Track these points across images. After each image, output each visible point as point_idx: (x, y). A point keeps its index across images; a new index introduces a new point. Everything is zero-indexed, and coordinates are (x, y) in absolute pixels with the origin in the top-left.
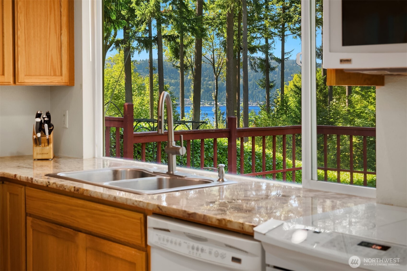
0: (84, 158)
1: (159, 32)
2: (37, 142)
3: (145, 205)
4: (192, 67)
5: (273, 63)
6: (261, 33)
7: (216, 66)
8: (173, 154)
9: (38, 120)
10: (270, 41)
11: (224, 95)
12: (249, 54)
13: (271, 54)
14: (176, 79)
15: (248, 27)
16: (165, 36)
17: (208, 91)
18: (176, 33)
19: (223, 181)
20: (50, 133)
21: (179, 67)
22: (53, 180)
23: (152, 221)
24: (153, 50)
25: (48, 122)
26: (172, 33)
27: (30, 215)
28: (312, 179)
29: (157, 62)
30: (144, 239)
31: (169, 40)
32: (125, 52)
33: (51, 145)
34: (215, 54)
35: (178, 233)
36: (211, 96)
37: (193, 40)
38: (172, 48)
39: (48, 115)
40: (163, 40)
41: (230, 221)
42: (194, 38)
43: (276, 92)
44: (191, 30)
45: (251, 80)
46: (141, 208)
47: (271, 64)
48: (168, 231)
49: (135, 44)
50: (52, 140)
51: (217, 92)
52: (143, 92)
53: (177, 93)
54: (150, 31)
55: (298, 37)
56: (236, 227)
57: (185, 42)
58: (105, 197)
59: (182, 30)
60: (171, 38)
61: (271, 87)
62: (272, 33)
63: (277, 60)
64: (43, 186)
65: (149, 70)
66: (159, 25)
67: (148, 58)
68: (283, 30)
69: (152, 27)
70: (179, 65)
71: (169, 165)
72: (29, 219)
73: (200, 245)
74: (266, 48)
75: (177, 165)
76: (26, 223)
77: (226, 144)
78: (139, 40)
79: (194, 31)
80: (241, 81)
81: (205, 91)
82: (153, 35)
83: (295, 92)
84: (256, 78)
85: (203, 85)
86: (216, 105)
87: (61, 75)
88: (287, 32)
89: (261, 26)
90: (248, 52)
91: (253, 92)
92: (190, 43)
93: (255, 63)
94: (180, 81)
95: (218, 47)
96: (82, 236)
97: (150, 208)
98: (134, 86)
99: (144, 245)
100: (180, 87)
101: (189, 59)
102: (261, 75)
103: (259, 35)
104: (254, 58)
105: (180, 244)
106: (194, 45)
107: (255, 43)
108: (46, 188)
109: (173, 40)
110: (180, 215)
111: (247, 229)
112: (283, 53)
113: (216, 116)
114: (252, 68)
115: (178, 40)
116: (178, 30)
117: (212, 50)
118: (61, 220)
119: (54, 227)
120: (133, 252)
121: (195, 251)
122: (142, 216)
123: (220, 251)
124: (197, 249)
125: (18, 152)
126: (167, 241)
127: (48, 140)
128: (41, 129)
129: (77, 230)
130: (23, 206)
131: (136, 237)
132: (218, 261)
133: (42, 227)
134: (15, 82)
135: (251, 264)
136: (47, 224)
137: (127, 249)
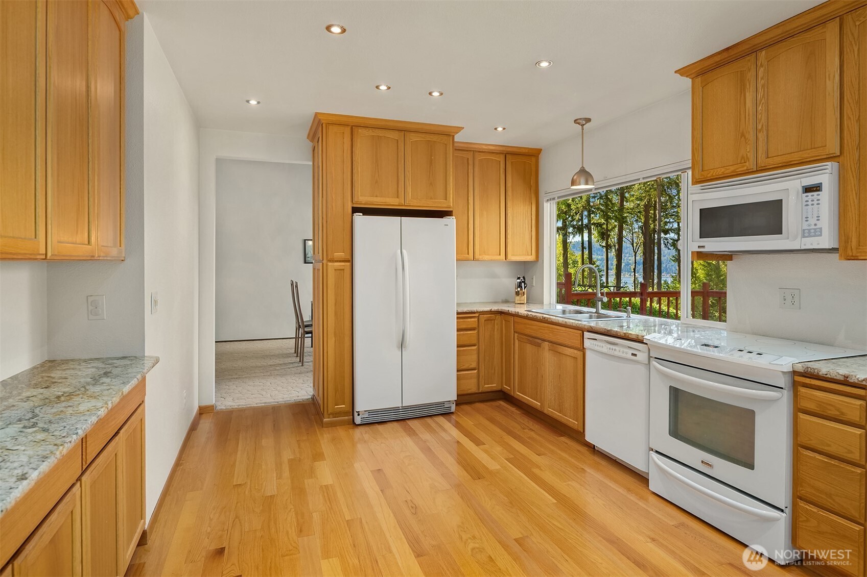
0: (544, 303)
1: (589, 221)
2: (517, 293)
3: (583, 326)
4: (615, 246)
6: (673, 219)
7: (635, 245)
8: (599, 301)
9: (519, 281)
11: (640, 268)
12: (662, 235)
14: (602, 255)
15: (662, 214)
16: (594, 224)
17: (628, 264)
18: (603, 221)
19: (630, 317)
20: (525, 289)
21: (605, 247)
22: (530, 313)
23: (587, 334)
24: (584, 234)
25: (524, 282)
26: (599, 221)
27: (517, 332)
28: (687, 317)
29: (587, 243)
30: (582, 345)
31: (597, 226)
32: (563, 236)
33: (525, 295)
34: (635, 235)
35: (601, 341)
36: (630, 269)
37: (616, 226)
38: (599, 232)
39: (524, 278)
40: (592, 227)
41: (631, 334)
42: (616, 223)
44: (614, 218)
45: (664, 256)
46: (581, 328)
48: (596, 340)
49: (571, 230)
50: (525, 293)
51: (635, 266)
52: (576, 265)
53: (603, 266)
54: (582, 220)
56: (634, 337)
57: (610, 227)
58: (560, 322)
59: (607, 218)
60: (598, 225)
64: (524, 316)
65: (581, 249)
66: (589, 215)
67: (580, 240)
69: (584, 217)
70: (604, 244)
71: (596, 308)
72: (516, 335)
73: (614, 347)
74: (678, 230)
75: (602, 308)
76: (514, 337)
77: (639, 303)
78: (574, 227)
79: (616, 219)
80: (656, 257)
81: (626, 265)
82: (584, 223)
84: (669, 255)
85: (624, 260)
86: (635, 275)
87: (531, 255)
90: (662, 234)
91: (666, 266)
92: (614, 228)
93: (668, 242)
94: (605, 257)
95: (637, 230)
96: (547, 344)
97: (586, 327)
98: (570, 261)
99: (582, 348)
100: (605, 261)
101: (613, 240)
103: (671, 220)
104: (666, 239)
105: (602, 347)
106: (616, 229)
107: (668, 227)
108: (527, 317)
109: (600, 226)
110: (603, 331)
111: (640, 338)
113: (635, 284)
114: (666, 247)
115: (605, 226)
116: (604, 218)
117: (631, 233)
118: (534, 335)
119: (530, 339)
120: (576, 352)
121: (611, 350)
122: (581, 332)
123: (626, 350)
124: (612, 349)
125: (506, 300)
126: (595, 345)
127: (524, 292)
128: (520, 286)
129: (544, 340)
130: (513, 327)
131: (577, 343)
132: (624, 355)
133: (523, 338)
134: (506, 259)
135: (642, 357)
136: (527, 337)
137: (572, 350)
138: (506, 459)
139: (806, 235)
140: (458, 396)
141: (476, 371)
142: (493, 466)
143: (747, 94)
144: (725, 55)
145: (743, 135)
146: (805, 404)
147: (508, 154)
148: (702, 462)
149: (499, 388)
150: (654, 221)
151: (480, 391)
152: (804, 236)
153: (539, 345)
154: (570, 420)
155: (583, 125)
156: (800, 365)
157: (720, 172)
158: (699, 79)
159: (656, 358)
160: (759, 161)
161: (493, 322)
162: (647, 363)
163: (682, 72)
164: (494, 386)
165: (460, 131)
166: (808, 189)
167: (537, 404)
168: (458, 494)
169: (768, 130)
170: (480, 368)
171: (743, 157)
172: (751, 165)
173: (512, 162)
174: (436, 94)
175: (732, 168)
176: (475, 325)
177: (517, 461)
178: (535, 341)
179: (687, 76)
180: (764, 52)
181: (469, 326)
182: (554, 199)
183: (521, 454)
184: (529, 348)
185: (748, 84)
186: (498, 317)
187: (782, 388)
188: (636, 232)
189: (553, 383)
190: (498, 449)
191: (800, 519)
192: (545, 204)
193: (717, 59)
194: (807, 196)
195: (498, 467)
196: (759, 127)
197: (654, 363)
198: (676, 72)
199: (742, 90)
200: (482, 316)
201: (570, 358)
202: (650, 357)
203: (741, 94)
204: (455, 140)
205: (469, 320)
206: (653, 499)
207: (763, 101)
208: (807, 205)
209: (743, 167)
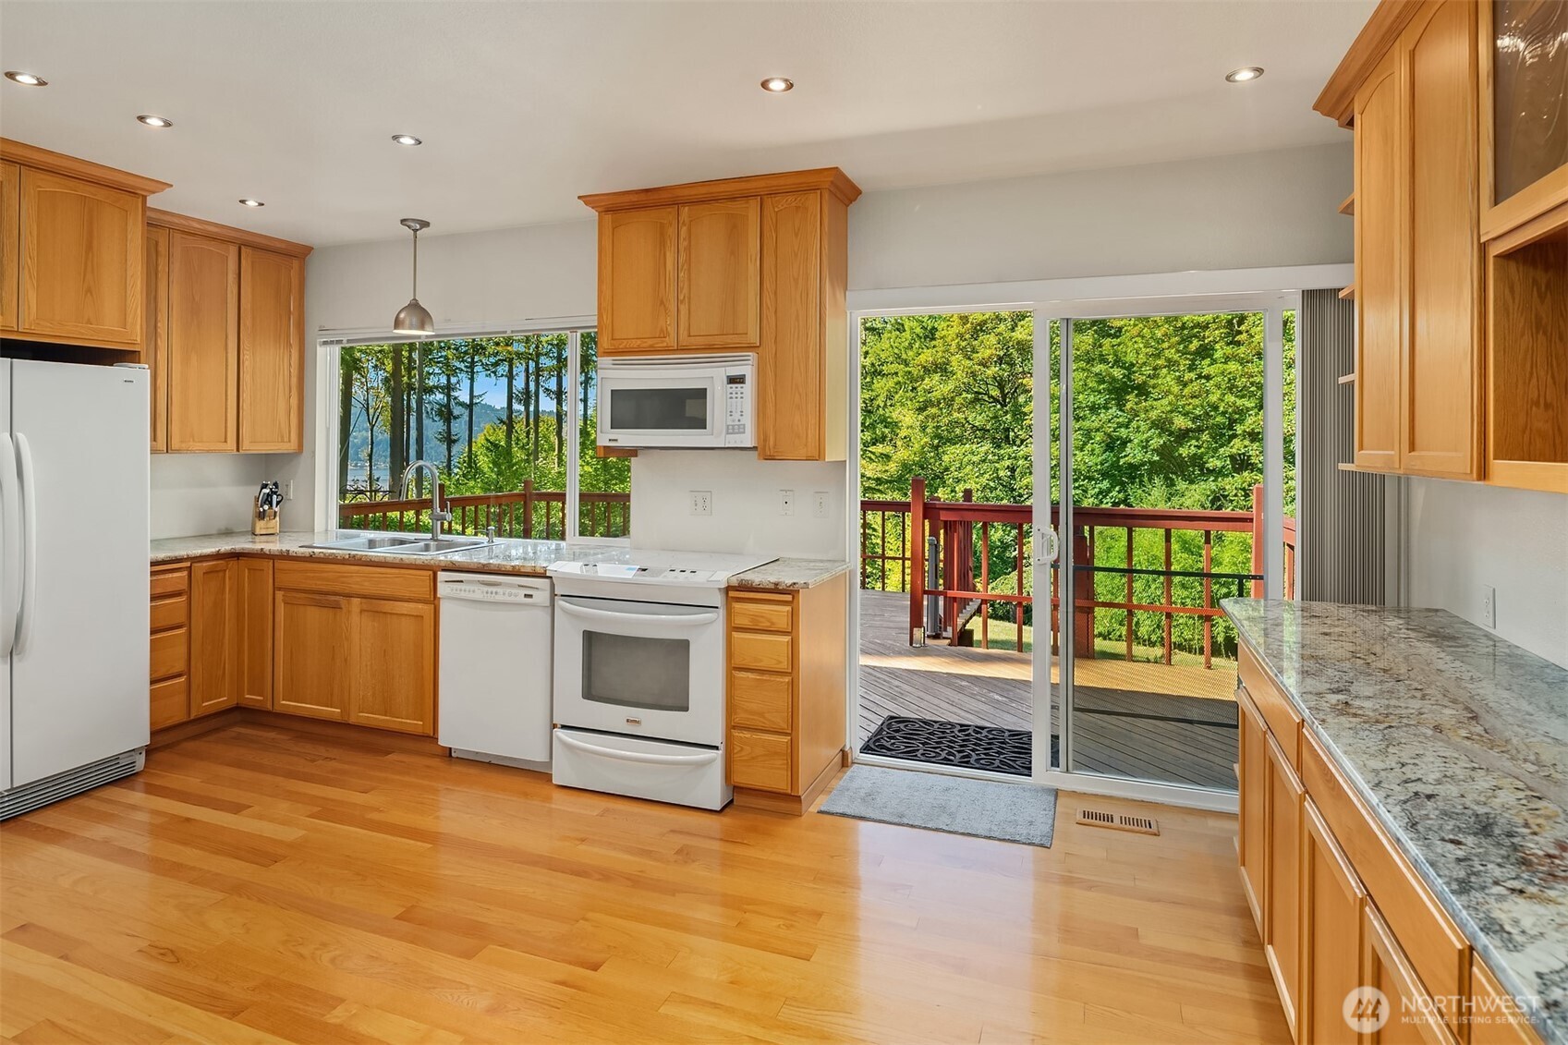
0: (316, 531)
2: (262, 515)
3: (425, 562)
5: (457, 411)
6: (440, 369)
7: (371, 411)
8: (438, 520)
9: (264, 491)
10: (453, 380)
12: (424, 396)
13: (455, 398)
19: (492, 542)
20: (277, 506)
23: (442, 576)
25: (277, 493)
27: (280, 589)
28: (575, 535)
30: (433, 592)
33: (277, 518)
34: (371, 394)
35: (472, 582)
39: (276, 485)
41: (524, 566)
43: (460, 449)
45: (427, 434)
46: (431, 566)
47: (454, 411)
48: (462, 581)
50: (279, 513)
55: (492, 375)
56: (529, 570)
61: (455, 441)
62: (457, 368)
63: (462, 404)
68: (473, 364)
71: (433, 533)
72: (279, 593)
73: (494, 589)
74: (448, 389)
76: (274, 599)
83: (487, 448)
84: (433, 430)
87: (289, 441)
88: (478, 368)
89: (440, 357)
93: (433, 409)
96: (356, 601)
97: (442, 564)
99: (433, 598)
102: (440, 426)
103: (437, 371)
104: (431, 403)
105: (473, 591)
107: (431, 382)
110: (474, 567)
111: (539, 570)
112: (472, 396)
114: (428, 417)
117: (365, 388)
118: (324, 588)
119: (317, 597)
120: (420, 606)
121: (489, 595)
122: (431, 572)
123: (514, 591)
124: (492, 593)
125: (227, 529)
126: (461, 590)
127: (275, 512)
128: (268, 500)
129: (349, 596)
130: (271, 581)
131: (425, 591)
132: (512, 599)
133: (299, 598)
134: (238, 450)
135: (542, 597)
136: (307, 595)
137: (412, 605)
138: (309, 816)
139: (730, 431)
140: (153, 734)
141: (183, 679)
142: (290, 834)
143: (668, 254)
144: (643, 197)
145: (662, 303)
146: (740, 621)
147: (244, 245)
148: (628, 721)
149: (233, 703)
150: (409, 369)
151: (192, 718)
152: (728, 433)
153: (337, 607)
154: (408, 721)
155: (415, 231)
156: (734, 578)
157: (635, 344)
158: (608, 217)
159: (562, 596)
160: (681, 339)
161: (221, 574)
162: (548, 604)
163: (588, 200)
164: (222, 701)
165: (163, 190)
166: (733, 380)
167: (333, 712)
168: (249, 898)
169: (689, 303)
170: (192, 670)
171: (662, 331)
172: (671, 341)
173: (253, 262)
174: (155, 122)
175: (650, 342)
176: (184, 586)
177: (329, 812)
178: (329, 600)
179: (593, 208)
180: (687, 208)
181: (170, 589)
182: (339, 342)
183: (332, 800)
184: (313, 617)
185: (669, 242)
186: (233, 563)
187: (717, 608)
188: (372, 388)
189: (369, 668)
190: (283, 807)
191: (735, 751)
192: (321, 350)
193: (634, 198)
194: (731, 388)
195: (304, 832)
196: (681, 297)
197: (560, 603)
198: (579, 197)
199: (662, 244)
200: (199, 564)
201: (408, 618)
202: (553, 595)
203: (661, 250)
204: (148, 205)
205: (170, 575)
206: (557, 795)
207: (685, 267)
208: (731, 398)
209: (662, 342)
